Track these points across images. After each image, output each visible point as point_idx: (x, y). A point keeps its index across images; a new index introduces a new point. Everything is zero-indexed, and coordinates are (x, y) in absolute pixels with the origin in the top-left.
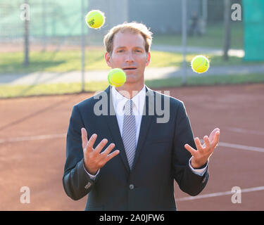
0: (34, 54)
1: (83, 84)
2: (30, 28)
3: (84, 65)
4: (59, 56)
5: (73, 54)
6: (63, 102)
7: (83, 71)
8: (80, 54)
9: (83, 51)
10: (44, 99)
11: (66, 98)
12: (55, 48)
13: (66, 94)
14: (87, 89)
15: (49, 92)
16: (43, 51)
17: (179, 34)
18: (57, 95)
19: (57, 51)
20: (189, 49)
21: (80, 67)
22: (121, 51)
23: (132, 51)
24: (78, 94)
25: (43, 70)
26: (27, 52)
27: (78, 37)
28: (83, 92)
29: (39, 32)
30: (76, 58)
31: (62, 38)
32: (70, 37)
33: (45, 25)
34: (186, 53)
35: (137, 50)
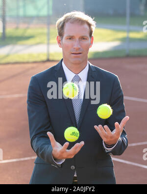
0: (10, 30)
1: (48, 55)
2: (7, 9)
3: (49, 40)
4: (29, 32)
5: (40, 31)
6: (33, 68)
7: (48, 44)
8: (45, 31)
9: (49, 29)
10: (17, 66)
11: (35, 65)
12: (26, 26)
13: (35, 62)
14: (51, 58)
15: (21, 60)
16: (17, 28)
17: (123, 15)
18: (28, 63)
19: (28, 28)
20: (132, 28)
21: (46, 41)
22: (70, 39)
23: (79, 38)
24: (44, 62)
25: (15, 44)
26: (4, 28)
27: (44, 17)
28: (48, 60)
29: (14, 13)
30: (42, 34)
31: (32, 18)
32: (38, 17)
33: (18, 8)
34: (129, 31)
35: (83, 38)
